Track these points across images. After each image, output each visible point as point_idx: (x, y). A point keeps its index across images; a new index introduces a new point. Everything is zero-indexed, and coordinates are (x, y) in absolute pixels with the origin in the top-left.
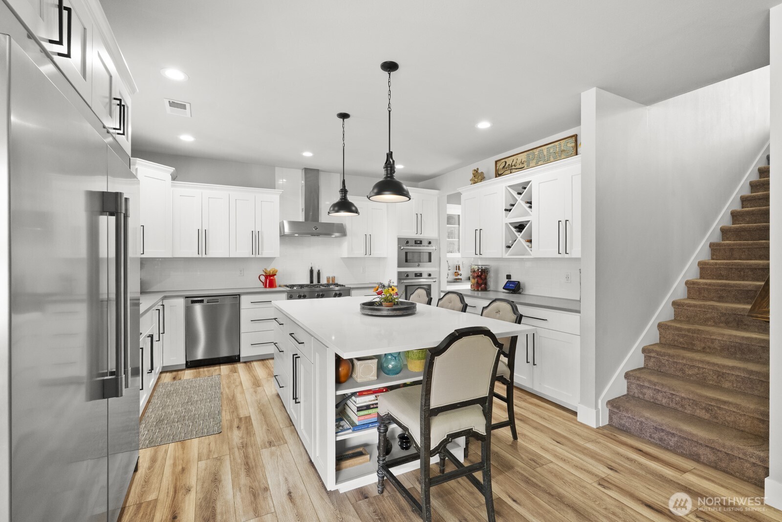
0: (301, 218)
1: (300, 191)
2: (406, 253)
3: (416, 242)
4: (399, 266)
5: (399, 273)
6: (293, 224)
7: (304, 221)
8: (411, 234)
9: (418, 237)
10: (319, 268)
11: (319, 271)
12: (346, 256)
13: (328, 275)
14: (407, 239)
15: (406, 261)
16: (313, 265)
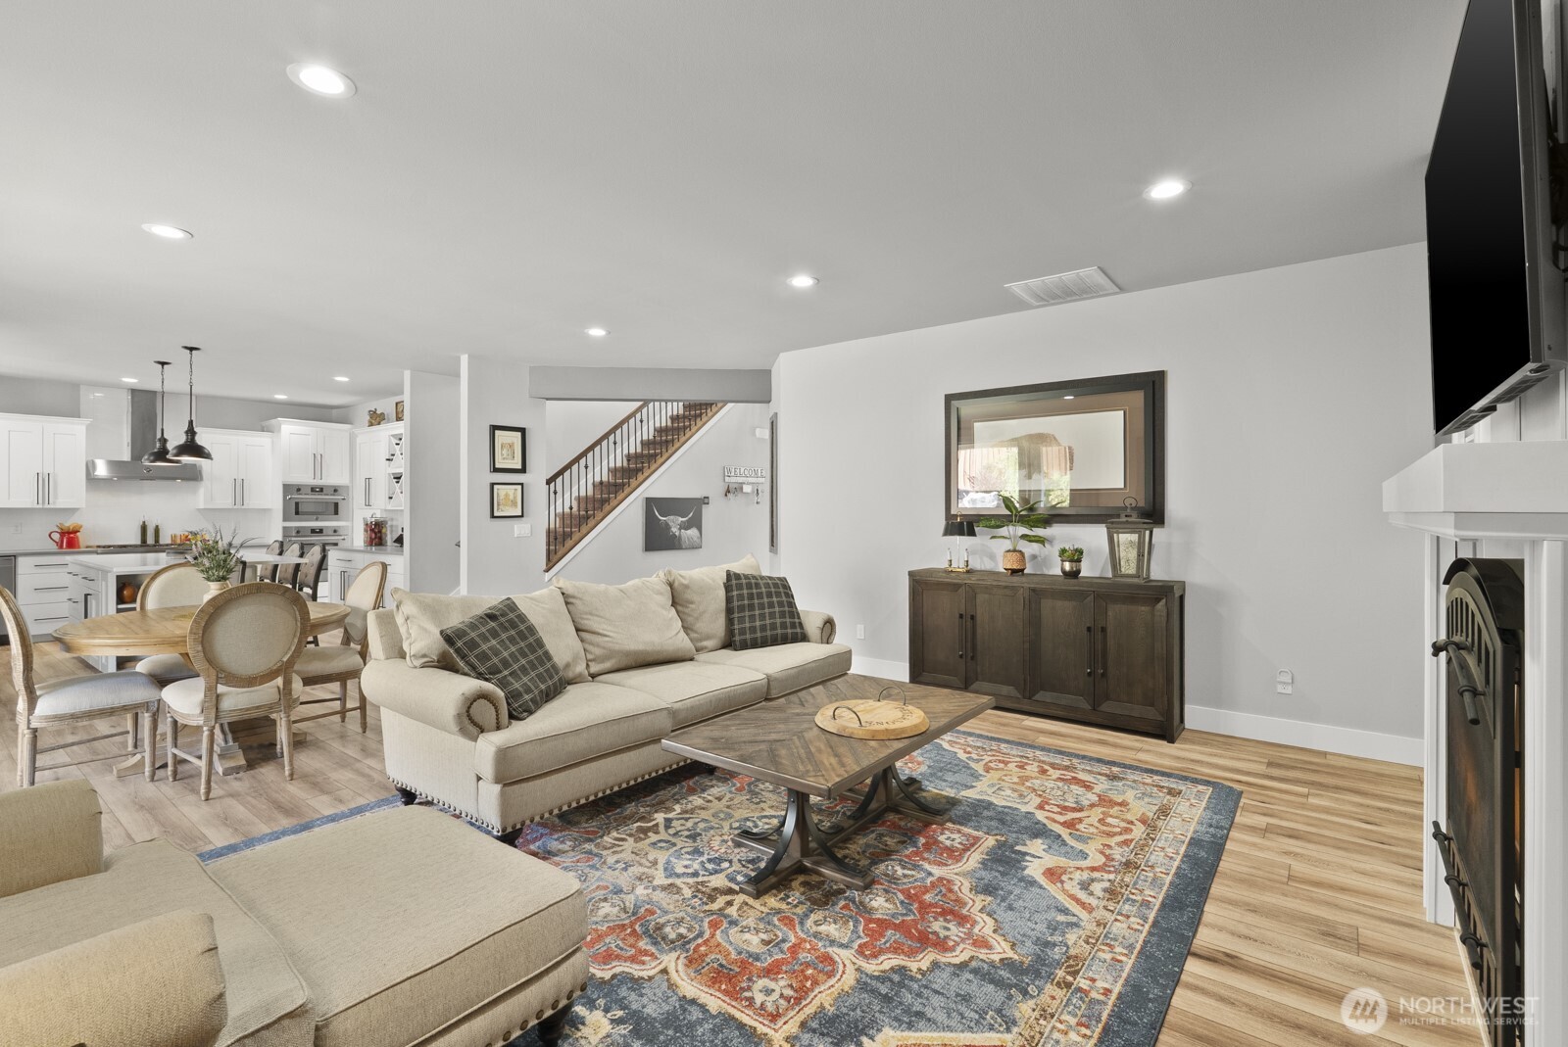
0: (126, 456)
1: (125, 417)
2: (297, 504)
3: (313, 490)
4: (285, 520)
5: (284, 528)
6: (115, 465)
7: (129, 460)
8: (306, 478)
9: (318, 482)
10: (159, 523)
11: (157, 526)
12: (202, 507)
13: (173, 532)
14: (298, 485)
15: (297, 513)
16: (146, 519)
